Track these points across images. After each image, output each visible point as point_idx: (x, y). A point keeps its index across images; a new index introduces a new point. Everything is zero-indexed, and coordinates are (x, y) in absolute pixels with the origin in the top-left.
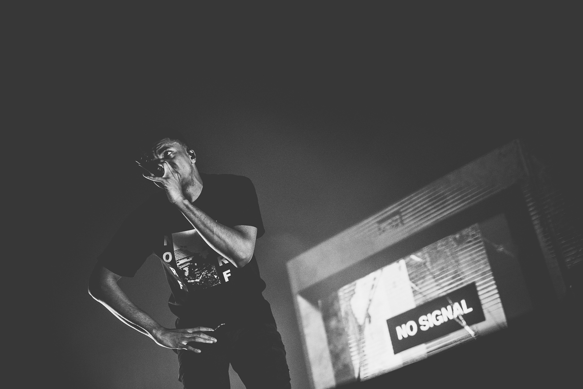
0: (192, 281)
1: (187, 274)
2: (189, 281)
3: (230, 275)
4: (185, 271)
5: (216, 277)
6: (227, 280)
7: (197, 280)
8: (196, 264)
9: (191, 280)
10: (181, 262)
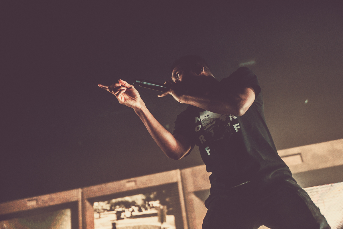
0: (218, 140)
1: (213, 135)
2: (215, 141)
4: (211, 133)
6: (236, 131)
7: (222, 138)
9: (216, 139)
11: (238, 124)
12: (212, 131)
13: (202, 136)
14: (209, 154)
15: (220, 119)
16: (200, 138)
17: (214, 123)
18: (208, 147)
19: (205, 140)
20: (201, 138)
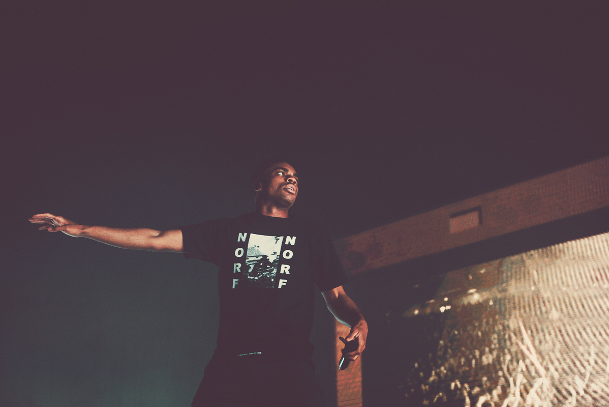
0: (252, 278)
1: (250, 271)
2: (249, 277)
3: (285, 284)
4: (250, 267)
5: (273, 280)
6: (280, 287)
7: (257, 278)
8: (261, 264)
9: (251, 276)
10: (251, 259)
11: (286, 281)
12: (252, 266)
13: (240, 265)
14: (234, 287)
15: (268, 258)
16: (235, 265)
17: (259, 258)
18: (237, 280)
19: (239, 271)
20: (237, 266)
